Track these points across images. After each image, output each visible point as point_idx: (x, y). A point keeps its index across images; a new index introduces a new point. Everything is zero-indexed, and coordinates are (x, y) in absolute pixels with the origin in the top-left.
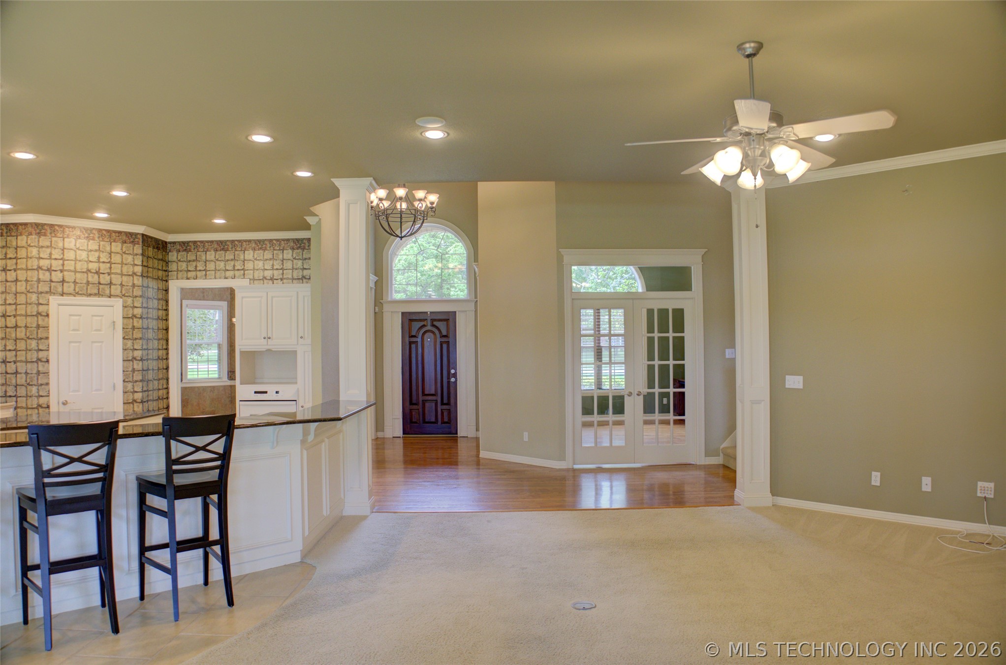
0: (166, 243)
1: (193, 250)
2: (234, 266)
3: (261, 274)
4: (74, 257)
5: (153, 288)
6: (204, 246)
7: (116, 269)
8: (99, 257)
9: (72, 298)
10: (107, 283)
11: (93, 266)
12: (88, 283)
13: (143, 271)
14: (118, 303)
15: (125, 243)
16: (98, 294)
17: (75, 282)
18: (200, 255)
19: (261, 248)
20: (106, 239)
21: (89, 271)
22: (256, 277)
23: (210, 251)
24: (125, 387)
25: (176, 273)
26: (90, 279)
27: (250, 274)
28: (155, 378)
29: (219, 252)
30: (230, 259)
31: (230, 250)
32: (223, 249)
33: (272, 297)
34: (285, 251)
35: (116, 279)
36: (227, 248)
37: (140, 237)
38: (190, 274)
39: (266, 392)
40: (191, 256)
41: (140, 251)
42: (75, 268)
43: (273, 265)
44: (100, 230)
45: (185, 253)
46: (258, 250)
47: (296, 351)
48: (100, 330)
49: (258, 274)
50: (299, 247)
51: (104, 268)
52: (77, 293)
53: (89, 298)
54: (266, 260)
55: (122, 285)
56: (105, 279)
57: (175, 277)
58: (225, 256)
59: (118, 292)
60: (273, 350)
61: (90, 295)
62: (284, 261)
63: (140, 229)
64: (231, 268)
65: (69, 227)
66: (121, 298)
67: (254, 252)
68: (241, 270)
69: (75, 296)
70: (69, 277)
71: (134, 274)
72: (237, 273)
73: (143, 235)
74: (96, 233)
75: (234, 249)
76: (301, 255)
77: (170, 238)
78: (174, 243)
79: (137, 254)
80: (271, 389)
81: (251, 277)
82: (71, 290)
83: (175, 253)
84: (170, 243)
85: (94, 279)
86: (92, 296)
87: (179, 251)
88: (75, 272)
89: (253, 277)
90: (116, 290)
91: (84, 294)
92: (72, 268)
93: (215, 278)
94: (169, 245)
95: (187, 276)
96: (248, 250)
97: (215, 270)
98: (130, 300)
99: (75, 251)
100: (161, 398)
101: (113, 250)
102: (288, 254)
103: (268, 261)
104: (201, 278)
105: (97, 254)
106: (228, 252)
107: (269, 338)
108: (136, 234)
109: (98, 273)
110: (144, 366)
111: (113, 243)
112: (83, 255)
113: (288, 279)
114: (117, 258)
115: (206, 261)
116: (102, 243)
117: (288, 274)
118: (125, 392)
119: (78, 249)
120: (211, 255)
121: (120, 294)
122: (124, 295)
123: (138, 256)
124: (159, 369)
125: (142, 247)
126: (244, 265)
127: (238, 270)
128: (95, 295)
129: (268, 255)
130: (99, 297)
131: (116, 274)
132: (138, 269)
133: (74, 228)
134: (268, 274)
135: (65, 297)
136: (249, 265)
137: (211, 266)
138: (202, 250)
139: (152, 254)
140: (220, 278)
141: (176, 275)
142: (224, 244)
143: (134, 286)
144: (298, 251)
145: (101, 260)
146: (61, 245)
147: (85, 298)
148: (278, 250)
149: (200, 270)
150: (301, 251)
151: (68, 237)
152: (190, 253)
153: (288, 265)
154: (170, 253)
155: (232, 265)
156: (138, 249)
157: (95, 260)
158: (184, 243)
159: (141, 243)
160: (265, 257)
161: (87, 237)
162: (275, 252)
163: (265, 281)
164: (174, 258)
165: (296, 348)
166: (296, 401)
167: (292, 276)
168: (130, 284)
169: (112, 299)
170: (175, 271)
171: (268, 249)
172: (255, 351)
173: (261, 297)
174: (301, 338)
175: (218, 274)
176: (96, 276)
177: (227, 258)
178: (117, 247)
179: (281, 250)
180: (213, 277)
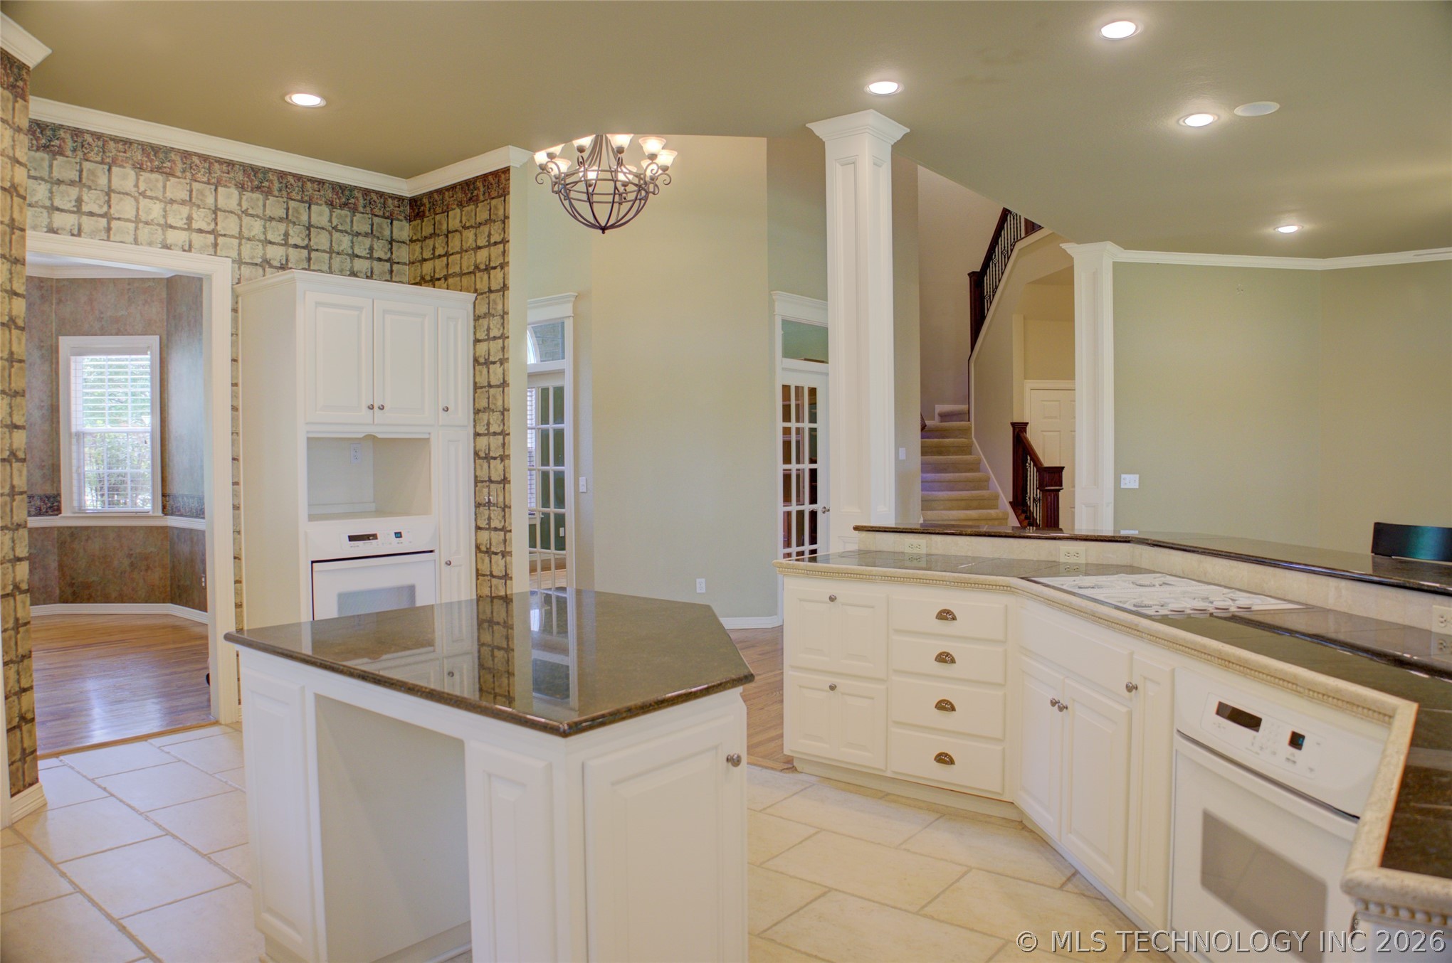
2: (189, 219)
3: (259, 251)
6: (104, 150)
18: (92, 172)
19: (258, 188)
22: (246, 257)
23: (124, 167)
27: (230, 247)
29: (148, 174)
30: (177, 199)
31: (179, 174)
32: (158, 170)
34: (313, 207)
36: (170, 168)
39: (374, 537)
40: (63, 169)
43: (286, 235)
46: (252, 191)
47: (429, 439)
49: (252, 251)
50: (345, 205)
54: (271, 219)
58: (164, 187)
62: (312, 229)
64: (181, 223)
67: (240, 195)
68: (209, 233)
72: (197, 239)
76: (349, 224)
80: (385, 529)
89: (239, 254)
93: (136, 242)
96: (226, 186)
97: (137, 220)
102: (321, 215)
103: (274, 223)
104: (92, 235)
106: (173, 179)
113: (319, 269)
115: (110, 190)
117: (321, 260)
120: (124, 178)
126: (214, 221)
127: (200, 231)
129: (275, 207)
134: (276, 253)
136: (229, 225)
137: (124, 208)
138: (99, 159)
140: (150, 244)
144: (342, 212)
148: (299, 201)
149: (91, 214)
150: (348, 213)
153: (321, 240)
155: (185, 215)
160: (268, 212)
162: (291, 203)
163: (268, 270)
165: (429, 433)
171: (276, 193)
175: (144, 232)
177: (169, 195)
179: (306, 202)
180: (131, 239)
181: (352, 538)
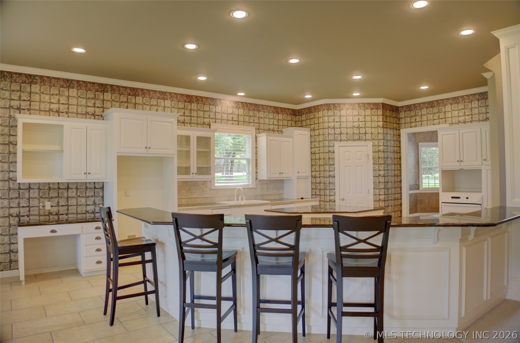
0: (398, 107)
1: (413, 110)
2: (439, 116)
3: (457, 119)
4: (346, 120)
5: (390, 134)
6: (420, 106)
7: (369, 124)
8: (359, 119)
9: (345, 142)
10: (364, 133)
11: (356, 124)
12: (354, 134)
13: (383, 124)
14: (370, 144)
15: (373, 109)
16: (359, 139)
17: (347, 134)
18: (418, 112)
19: (456, 103)
20: (362, 108)
21: (354, 127)
22: (454, 122)
23: (424, 109)
24: (374, 192)
25: (404, 124)
26: (355, 131)
27: (449, 121)
28: (393, 187)
29: (429, 109)
30: (436, 112)
32: (431, 107)
33: (463, 133)
34: (472, 102)
35: (369, 130)
36: (434, 105)
37: (381, 105)
38: (413, 124)
39: (459, 198)
40: (413, 113)
41: (381, 113)
42: (347, 126)
43: (465, 113)
44: (359, 104)
45: (409, 112)
46: (454, 104)
47: (481, 170)
48: (361, 160)
49: (455, 120)
50: (483, 98)
51: (362, 124)
52: (348, 140)
53: (354, 142)
54: (460, 110)
55: (372, 133)
56: (363, 131)
57: (404, 127)
58: (433, 110)
59: (370, 138)
60: (464, 169)
61: (355, 140)
62: (472, 109)
63: (380, 100)
64: (437, 118)
65: (342, 104)
66: (372, 141)
67: (451, 106)
68: (444, 118)
69: (347, 141)
70: (344, 131)
71: (378, 126)
72: (441, 120)
73: (383, 104)
74: (356, 105)
75: (438, 105)
76: (485, 103)
77: (400, 104)
78: (403, 107)
79: (379, 115)
80: (463, 196)
81: (450, 122)
82: (345, 138)
83: (403, 113)
84: (400, 107)
85: (356, 131)
86: (356, 141)
87: (406, 111)
88: (347, 128)
89: (452, 122)
90: (369, 136)
91: (352, 140)
92: (345, 126)
93: (427, 125)
94: (400, 108)
95: (411, 126)
96: (448, 105)
97: (427, 120)
98: (376, 142)
99: (346, 117)
100: (396, 199)
101: (366, 114)
102: (475, 104)
103: (461, 111)
104: (418, 126)
105: (358, 117)
106: (434, 108)
107: (461, 161)
108: (379, 104)
109: (358, 127)
110: (385, 180)
111: (366, 110)
112: (350, 118)
113: (475, 121)
114: (368, 119)
115: (422, 115)
116: (360, 111)
117: (476, 117)
118: (375, 195)
119: (348, 115)
120: (424, 111)
121: (371, 139)
122: (373, 139)
123: (380, 116)
124: (395, 182)
125: (382, 110)
126: (445, 115)
127: (442, 118)
128: (358, 140)
129: (461, 106)
130: (360, 141)
131: (368, 127)
132: (381, 124)
133: (345, 104)
134: (462, 119)
135: (342, 142)
136: (449, 115)
137: (425, 118)
138: (419, 109)
139: (389, 114)
140: (430, 125)
141: (404, 126)
142: (432, 103)
143: (378, 133)
144: (482, 101)
145: (360, 120)
146: (339, 114)
147: (352, 142)
148: (468, 102)
149: (418, 121)
150: (484, 100)
151: (342, 109)
152: (412, 111)
153: (476, 111)
154: (400, 113)
156: (380, 112)
157: (357, 120)
158: (408, 106)
159: (381, 108)
160: (459, 108)
161: (352, 108)
162: (466, 104)
163: (460, 124)
164: (403, 116)
165: (481, 168)
166: (481, 205)
167: (479, 118)
168: (377, 133)
169: (367, 142)
170: (404, 123)
171: (461, 102)
172: (454, 170)
173: (455, 134)
174: (485, 160)
175: (429, 122)
176: (358, 129)
177: (434, 112)
178: (368, 112)
179: (470, 102)
180: (426, 125)
181: (452, 197)
